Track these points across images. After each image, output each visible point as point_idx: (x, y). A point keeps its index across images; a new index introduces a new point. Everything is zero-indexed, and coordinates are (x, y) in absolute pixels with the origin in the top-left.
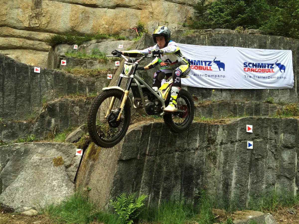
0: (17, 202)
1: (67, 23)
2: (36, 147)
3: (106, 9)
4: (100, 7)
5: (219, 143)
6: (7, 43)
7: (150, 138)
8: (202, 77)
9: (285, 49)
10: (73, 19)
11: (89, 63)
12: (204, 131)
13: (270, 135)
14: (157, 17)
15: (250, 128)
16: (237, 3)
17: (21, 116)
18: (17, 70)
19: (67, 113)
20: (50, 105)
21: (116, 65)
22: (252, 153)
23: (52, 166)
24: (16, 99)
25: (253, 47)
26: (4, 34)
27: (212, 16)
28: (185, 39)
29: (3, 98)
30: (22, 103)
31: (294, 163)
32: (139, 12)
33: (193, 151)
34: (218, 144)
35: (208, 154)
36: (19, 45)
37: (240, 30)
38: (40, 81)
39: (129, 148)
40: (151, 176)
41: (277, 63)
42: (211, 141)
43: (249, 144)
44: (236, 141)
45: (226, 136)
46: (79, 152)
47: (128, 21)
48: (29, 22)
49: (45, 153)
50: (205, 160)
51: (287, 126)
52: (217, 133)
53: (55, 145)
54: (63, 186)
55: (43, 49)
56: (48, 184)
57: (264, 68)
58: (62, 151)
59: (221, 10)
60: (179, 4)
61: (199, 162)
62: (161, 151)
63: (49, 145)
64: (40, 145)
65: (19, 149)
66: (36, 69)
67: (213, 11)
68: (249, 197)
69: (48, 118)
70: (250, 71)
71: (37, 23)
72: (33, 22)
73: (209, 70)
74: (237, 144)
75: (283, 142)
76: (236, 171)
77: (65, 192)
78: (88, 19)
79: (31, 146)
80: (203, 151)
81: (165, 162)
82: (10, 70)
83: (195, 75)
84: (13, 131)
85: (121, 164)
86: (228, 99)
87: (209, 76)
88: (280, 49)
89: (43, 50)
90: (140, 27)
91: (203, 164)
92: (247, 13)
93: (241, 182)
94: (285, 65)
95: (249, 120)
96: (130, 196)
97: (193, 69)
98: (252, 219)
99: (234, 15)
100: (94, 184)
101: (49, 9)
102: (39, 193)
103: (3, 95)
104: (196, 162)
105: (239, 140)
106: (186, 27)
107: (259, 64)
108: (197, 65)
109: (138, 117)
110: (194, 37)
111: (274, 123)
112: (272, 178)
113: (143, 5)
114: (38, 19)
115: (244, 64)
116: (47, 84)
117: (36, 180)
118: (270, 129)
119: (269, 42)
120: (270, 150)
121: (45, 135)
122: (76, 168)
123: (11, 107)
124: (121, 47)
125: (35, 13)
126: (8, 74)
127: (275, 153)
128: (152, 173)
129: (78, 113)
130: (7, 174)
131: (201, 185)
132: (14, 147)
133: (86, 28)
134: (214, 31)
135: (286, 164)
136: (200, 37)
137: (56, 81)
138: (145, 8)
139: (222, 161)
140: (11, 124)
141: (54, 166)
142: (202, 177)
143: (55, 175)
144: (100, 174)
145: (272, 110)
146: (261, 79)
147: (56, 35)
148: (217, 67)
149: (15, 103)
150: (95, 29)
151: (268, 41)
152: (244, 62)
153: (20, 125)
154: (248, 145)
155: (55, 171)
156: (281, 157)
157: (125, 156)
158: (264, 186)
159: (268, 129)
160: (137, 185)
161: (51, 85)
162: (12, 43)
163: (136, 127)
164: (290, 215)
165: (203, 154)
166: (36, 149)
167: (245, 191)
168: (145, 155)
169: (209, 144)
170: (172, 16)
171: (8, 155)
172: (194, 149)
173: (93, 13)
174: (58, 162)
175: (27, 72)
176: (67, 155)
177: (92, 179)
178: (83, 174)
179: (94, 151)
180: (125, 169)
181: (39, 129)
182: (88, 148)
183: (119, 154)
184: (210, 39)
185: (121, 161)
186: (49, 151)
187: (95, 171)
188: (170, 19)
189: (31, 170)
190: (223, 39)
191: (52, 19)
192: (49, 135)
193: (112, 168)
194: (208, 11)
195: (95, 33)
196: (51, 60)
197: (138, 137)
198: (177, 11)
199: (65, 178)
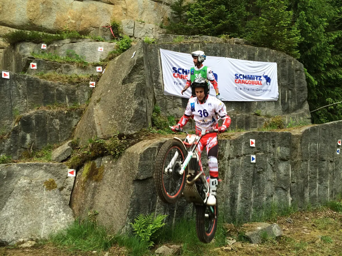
0: (10, 234)
1: (23, 14)
2: (20, 169)
3: (71, 1)
5: (227, 158)
9: (271, 61)
10: (31, 10)
11: (65, 68)
13: (269, 148)
14: (132, 15)
15: (253, 142)
16: (218, 7)
19: (45, 127)
20: (25, 118)
21: (98, 71)
22: (255, 167)
23: (44, 189)
25: (243, 58)
27: (192, 19)
31: (288, 175)
32: (111, 7)
33: (205, 167)
34: (226, 159)
37: (226, 38)
38: (10, 89)
39: (145, 166)
41: (264, 75)
42: (220, 157)
43: (253, 158)
44: (242, 156)
45: (233, 151)
46: (72, 173)
47: (99, 16)
49: (32, 175)
51: (283, 139)
52: (225, 148)
53: (43, 165)
54: (60, 212)
56: (43, 210)
57: (253, 80)
58: (51, 173)
59: (201, 14)
60: (155, 2)
63: (35, 166)
64: (24, 167)
66: (4, 74)
67: (193, 14)
68: (252, 210)
69: (21, 133)
70: (241, 83)
74: (242, 158)
75: (280, 155)
76: (242, 185)
77: (63, 219)
78: (51, 12)
79: (14, 168)
85: (137, 184)
88: (267, 61)
90: (115, 26)
92: (228, 19)
93: (246, 195)
94: (271, 78)
95: (252, 134)
96: (148, 217)
98: (262, 230)
99: (215, 19)
100: (102, 207)
102: (34, 221)
105: (244, 155)
106: (163, 29)
107: (248, 76)
109: (146, 133)
110: (188, 45)
111: (273, 137)
112: (271, 190)
115: (236, 75)
116: (19, 92)
117: (28, 208)
118: (269, 142)
119: (257, 54)
120: (269, 163)
121: (19, 154)
122: (70, 191)
124: (101, 49)
127: (273, 166)
129: (58, 127)
134: (200, 38)
135: (282, 176)
136: (193, 45)
137: (30, 89)
138: (118, 3)
139: (230, 176)
141: (47, 190)
143: (50, 200)
144: (107, 196)
145: (260, 123)
146: (251, 91)
147: (17, 30)
150: (59, 23)
151: (256, 52)
152: (235, 73)
154: (251, 159)
155: (50, 196)
156: (278, 169)
157: (142, 175)
158: (265, 199)
159: (268, 143)
160: (153, 205)
161: (24, 94)
163: (151, 145)
164: (289, 224)
166: (20, 171)
167: (249, 204)
170: (148, 15)
172: (205, 165)
173: (56, 4)
174: (50, 185)
176: (58, 177)
177: (97, 201)
178: (82, 197)
179: (95, 171)
180: (141, 189)
181: (11, 147)
182: (83, 168)
183: (135, 173)
184: (203, 48)
185: (137, 180)
186: (36, 173)
187: (99, 193)
188: (146, 18)
189: (20, 196)
190: (215, 49)
191: (5, 8)
192: (24, 154)
193: (124, 188)
194: (187, 13)
195: (59, 29)
196: (10, 61)
197: (154, 154)
198: (153, 9)
199: (61, 203)
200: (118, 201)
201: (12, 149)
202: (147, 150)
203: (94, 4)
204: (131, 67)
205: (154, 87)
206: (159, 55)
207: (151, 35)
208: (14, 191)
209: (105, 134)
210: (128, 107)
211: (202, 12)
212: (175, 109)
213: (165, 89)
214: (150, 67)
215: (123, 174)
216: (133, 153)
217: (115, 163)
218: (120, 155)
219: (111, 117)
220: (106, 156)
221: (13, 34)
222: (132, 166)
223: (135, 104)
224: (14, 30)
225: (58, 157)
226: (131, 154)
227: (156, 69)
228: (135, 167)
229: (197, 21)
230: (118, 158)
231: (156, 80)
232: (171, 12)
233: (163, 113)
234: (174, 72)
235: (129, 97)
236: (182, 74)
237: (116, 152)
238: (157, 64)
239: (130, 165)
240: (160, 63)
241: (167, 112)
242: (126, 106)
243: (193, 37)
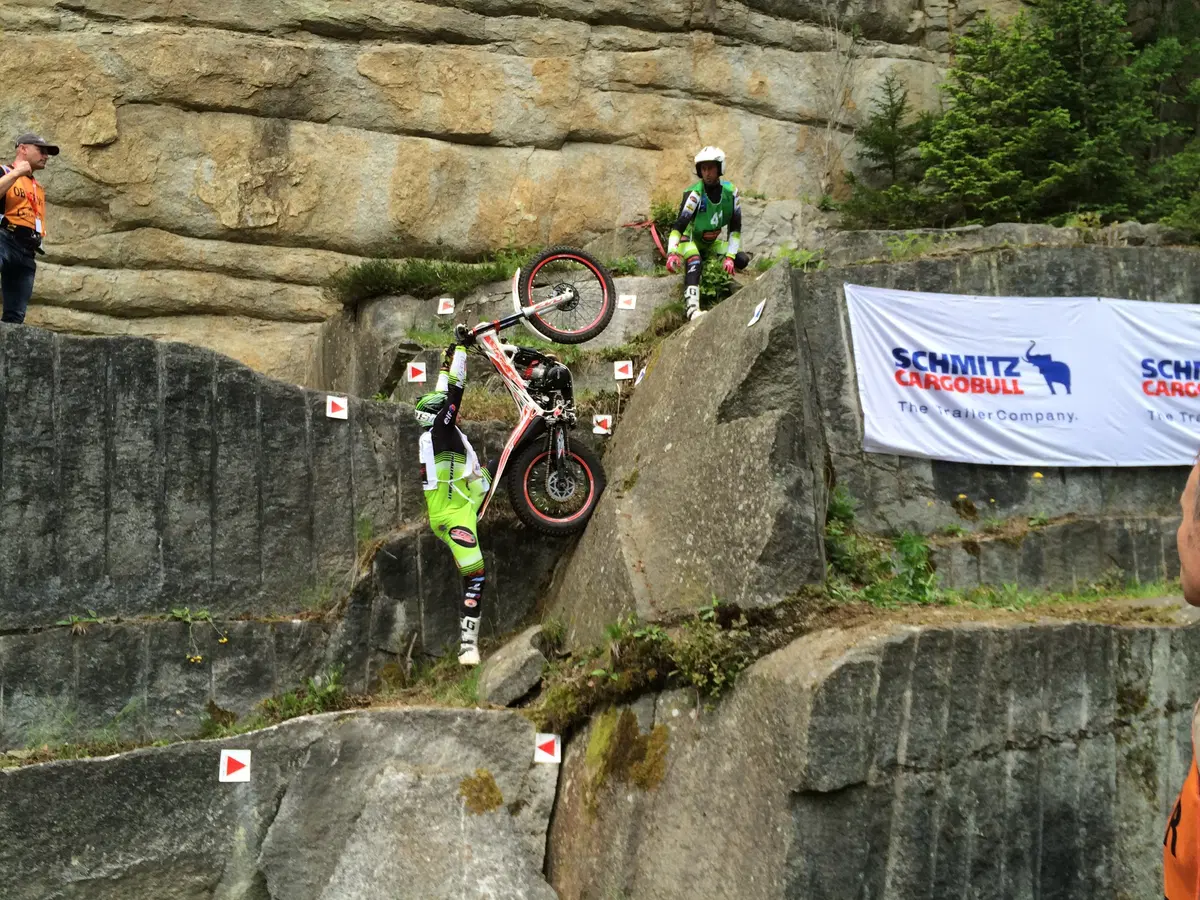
1: (381, 208)
2: (381, 731)
3: (526, 152)
4: (508, 143)
5: (1161, 704)
6: (150, 291)
7: (908, 694)
8: (986, 420)
10: (405, 192)
12: (1105, 658)
16: (1043, 117)
17: (280, 596)
18: (263, 409)
20: (390, 548)
21: (619, 375)
23: (462, 810)
24: (260, 529)
25: (1172, 296)
26: (141, 256)
27: (943, 168)
28: (912, 273)
29: (214, 524)
30: (284, 544)
32: (649, 159)
33: (1074, 746)
34: (1156, 710)
35: (1126, 753)
36: (198, 301)
37: (1089, 226)
38: (348, 453)
39: (836, 739)
40: (924, 859)
42: (1131, 700)
45: (1184, 676)
46: (548, 748)
47: (610, 193)
48: (238, 208)
49: (420, 754)
50: (1117, 781)
52: (1152, 664)
53: (452, 718)
55: (292, 313)
56: (460, 891)
58: (480, 746)
59: (976, 147)
60: (799, 125)
61: (1094, 790)
62: (956, 747)
63: (429, 721)
64: (395, 722)
65: (319, 740)
66: (334, 405)
67: (943, 150)
69: (380, 601)
70: (1168, 394)
71: (272, 211)
72: (256, 207)
73: (1010, 392)
78: (461, 192)
79: (362, 726)
80: (1105, 744)
81: (969, 793)
82: (238, 410)
83: (958, 413)
84: (255, 662)
85: (804, 809)
86: (1093, 508)
87: (1013, 417)
89: (291, 316)
90: (666, 220)
91: (1110, 796)
92: (1085, 157)
97: (951, 389)
99: (1032, 163)
101: (316, 156)
103: (213, 511)
104: (1082, 790)
106: (831, 213)
108: (965, 372)
109: (821, 604)
110: (947, 261)
113: (665, 131)
114: (275, 198)
115: (1144, 365)
116: (374, 463)
117: (411, 879)
121: (371, 673)
122: (543, 817)
123: (242, 560)
124: (628, 302)
125: (263, 175)
126: (228, 427)
128: (927, 846)
130: (285, 853)
131: (1109, 888)
132: (299, 733)
133: (454, 228)
134: (987, 234)
136: (967, 262)
137: (408, 451)
138: (674, 142)
140: (248, 631)
141: (469, 812)
142: (1109, 853)
143: (481, 853)
144: (688, 848)
147: (368, 260)
148: (1041, 378)
149: (259, 542)
150: (485, 228)
152: (1141, 357)
153: (279, 636)
155: (479, 836)
157: (825, 773)
160: (872, 898)
161: (389, 466)
162: (174, 294)
163: (852, 652)
165: (1105, 754)
166: (382, 737)
168: (893, 765)
169: (1124, 711)
170: (774, 170)
171: (281, 767)
172: (1073, 737)
173: (478, 166)
174: (481, 795)
175: (298, 419)
176: (502, 763)
177: (648, 868)
178: (590, 845)
179: (635, 748)
180: (824, 830)
181: (348, 648)
182: (589, 731)
183: (796, 767)
184: (1009, 268)
185: (806, 795)
186: (431, 745)
187: (656, 834)
188: (768, 182)
189: (385, 832)
190: (1056, 269)
191: (327, 195)
192: (385, 673)
193: (751, 823)
194: (922, 150)
195: (488, 247)
196: (343, 360)
197: (867, 691)
198: (792, 151)
199: (518, 863)
200: (731, 872)
201: (349, 656)
202: (840, 670)
203: (598, 152)
204: (749, 359)
205: (824, 424)
206: (840, 307)
207: (790, 238)
208: (365, 815)
209: (662, 606)
210: (749, 506)
211: (977, 142)
212: (909, 504)
213: (869, 431)
214: (810, 351)
215: (743, 763)
216: (782, 683)
217: (710, 718)
218: (727, 687)
219: (681, 540)
220: (673, 690)
221: (355, 276)
222: (782, 736)
223: (774, 494)
224: (356, 261)
225: (499, 690)
226: (775, 688)
227: (833, 357)
228: (795, 739)
229: (960, 176)
230: (720, 699)
231: (831, 397)
232: (858, 154)
233: (862, 520)
234: (897, 365)
235: (750, 468)
236: (929, 372)
237: (710, 676)
238: (836, 341)
239: (772, 732)
240: (844, 336)
241: (879, 517)
242: (741, 499)
243: (959, 233)
